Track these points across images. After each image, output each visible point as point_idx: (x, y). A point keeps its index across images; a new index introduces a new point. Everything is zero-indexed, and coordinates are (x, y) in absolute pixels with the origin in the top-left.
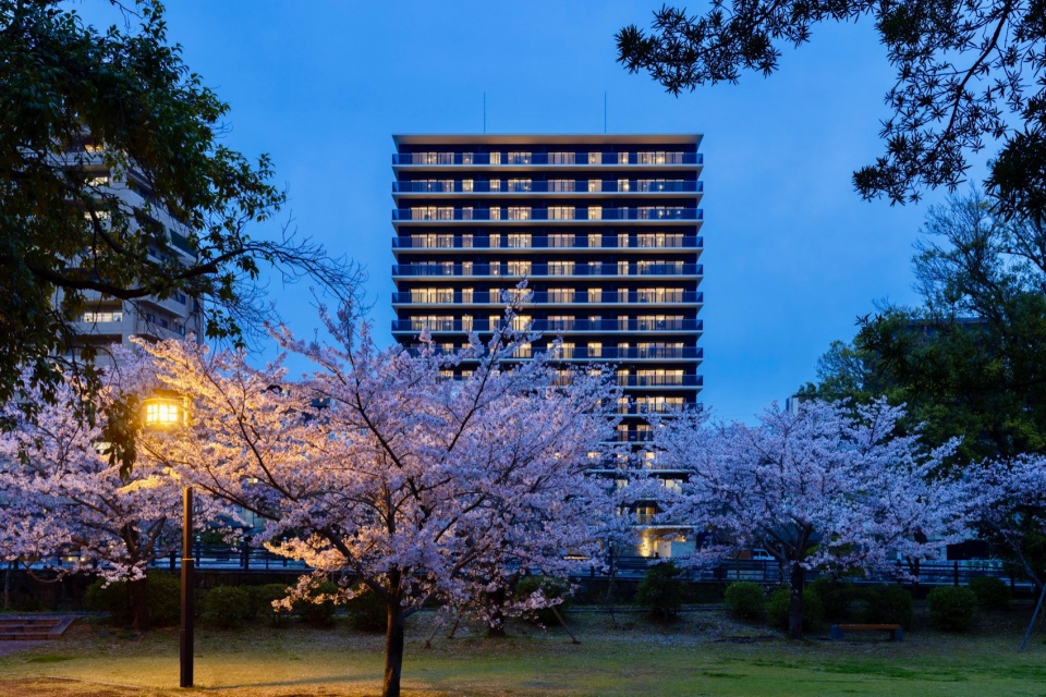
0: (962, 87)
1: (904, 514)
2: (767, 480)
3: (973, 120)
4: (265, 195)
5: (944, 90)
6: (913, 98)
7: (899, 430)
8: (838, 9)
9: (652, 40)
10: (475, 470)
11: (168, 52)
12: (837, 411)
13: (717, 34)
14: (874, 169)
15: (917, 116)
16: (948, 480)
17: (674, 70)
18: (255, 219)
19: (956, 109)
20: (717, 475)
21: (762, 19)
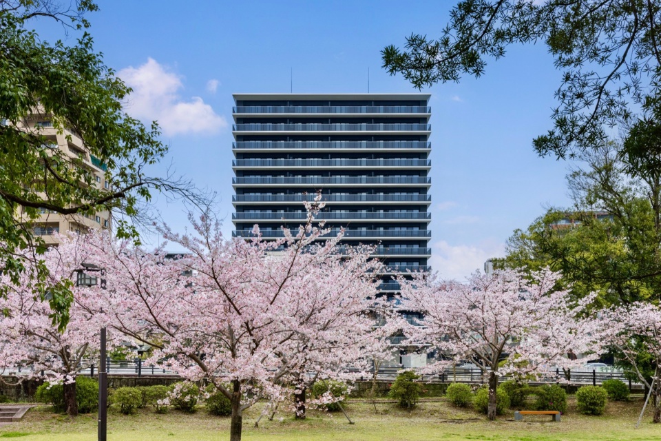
0: (603, 87)
1: (561, 341)
2: (474, 319)
3: (610, 108)
4: (154, 147)
5: (592, 89)
6: (572, 94)
7: (558, 287)
8: (524, 35)
9: (405, 55)
10: (288, 317)
11: (94, 57)
12: (518, 274)
13: (446, 52)
14: (545, 137)
15: (575, 105)
16: (589, 319)
17: (418, 73)
18: (148, 162)
19: (599, 101)
20: (441, 316)
21: (475, 43)
